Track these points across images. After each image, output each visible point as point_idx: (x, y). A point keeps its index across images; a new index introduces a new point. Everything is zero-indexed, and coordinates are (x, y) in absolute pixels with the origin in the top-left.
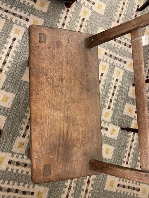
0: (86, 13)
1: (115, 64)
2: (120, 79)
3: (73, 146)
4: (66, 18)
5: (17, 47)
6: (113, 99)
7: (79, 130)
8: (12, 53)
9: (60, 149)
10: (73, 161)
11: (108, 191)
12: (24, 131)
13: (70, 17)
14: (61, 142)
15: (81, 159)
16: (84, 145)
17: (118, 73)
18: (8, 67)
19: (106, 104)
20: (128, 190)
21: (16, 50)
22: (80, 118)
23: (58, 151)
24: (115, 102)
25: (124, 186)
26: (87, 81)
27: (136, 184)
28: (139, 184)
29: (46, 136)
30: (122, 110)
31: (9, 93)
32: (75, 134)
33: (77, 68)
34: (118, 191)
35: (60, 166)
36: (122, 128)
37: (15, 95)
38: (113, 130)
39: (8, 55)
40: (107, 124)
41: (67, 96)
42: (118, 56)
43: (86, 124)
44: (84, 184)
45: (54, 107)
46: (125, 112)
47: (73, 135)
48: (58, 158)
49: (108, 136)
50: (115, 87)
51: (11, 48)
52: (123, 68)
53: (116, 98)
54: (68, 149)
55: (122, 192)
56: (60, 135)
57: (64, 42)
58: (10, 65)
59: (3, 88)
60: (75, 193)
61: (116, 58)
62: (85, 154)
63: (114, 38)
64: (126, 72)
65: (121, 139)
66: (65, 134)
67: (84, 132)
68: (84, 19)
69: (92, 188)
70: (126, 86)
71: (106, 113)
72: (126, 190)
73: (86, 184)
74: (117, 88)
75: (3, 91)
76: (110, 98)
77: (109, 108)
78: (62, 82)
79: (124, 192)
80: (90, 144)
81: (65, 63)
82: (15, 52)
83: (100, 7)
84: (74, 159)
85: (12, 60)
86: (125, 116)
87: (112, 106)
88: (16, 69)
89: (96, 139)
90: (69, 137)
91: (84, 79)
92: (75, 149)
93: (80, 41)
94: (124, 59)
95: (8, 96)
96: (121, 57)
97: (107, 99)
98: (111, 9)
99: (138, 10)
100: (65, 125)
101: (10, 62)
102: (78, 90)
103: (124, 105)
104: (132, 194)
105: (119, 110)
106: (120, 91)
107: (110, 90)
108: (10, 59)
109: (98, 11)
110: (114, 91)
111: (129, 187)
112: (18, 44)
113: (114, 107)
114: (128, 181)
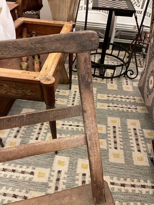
6: (20, 170)
11: (125, 159)
19: (27, 179)
20: (117, 137)
24: (25, 167)
25: (115, 142)
27: (109, 130)
28: (109, 127)
34: (122, 147)
38: (60, 163)
40: (53, 173)
44: (127, 192)
49: (67, 169)
50: (4, 170)
53: (19, 166)
55: (122, 143)
60: (140, 201)
65: (68, 152)
69: (129, 179)
71: (39, 176)
72: (118, 140)
73: (126, 188)
76: (18, 175)
77: (32, 173)
79: (121, 141)
87: (30, 170)
97: (19, 178)
104: (120, 133)
107: (7, 177)
110: (9, 171)
111: (115, 137)
113: (31, 167)
114: (109, 139)
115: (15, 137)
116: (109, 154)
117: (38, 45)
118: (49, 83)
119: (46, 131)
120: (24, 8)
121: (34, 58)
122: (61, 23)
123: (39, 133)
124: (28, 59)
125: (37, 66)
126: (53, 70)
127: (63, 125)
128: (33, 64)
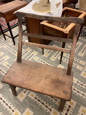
0: (6, 64)
1: (32, 59)
2: (39, 58)
3: (58, 79)
4: (3, 72)
5: (5, 99)
6: (46, 63)
7: (52, 75)
8: (7, 102)
9: (58, 84)
10: (65, 81)
12: (48, 110)
13: (4, 70)
14: (55, 83)
15: (65, 78)
16: (59, 75)
17: (36, 58)
18: (13, 107)
21: (6, 99)
22: (48, 73)
23: (59, 85)
24: (48, 63)
26: (34, 66)
29: (50, 88)
30: (52, 61)
31: (25, 111)
32: (54, 77)
33: (27, 69)
35: (66, 87)
36: (60, 63)
37: (28, 108)
39: (7, 104)
41: (37, 75)
42: (29, 57)
43: (51, 72)
45: (39, 82)
46: (54, 60)
47: (54, 78)
48: (62, 86)
50: (41, 61)
51: (4, 102)
52: (35, 56)
54: (59, 81)
56: (52, 83)
57: (14, 70)
58: (12, 105)
59: (22, 113)
61: (30, 58)
62: (63, 75)
63: (21, 56)
64: (37, 56)
66: (52, 80)
67: (54, 73)
68: (8, 65)
69: (85, 84)
70: (43, 57)
73: (82, 86)
74: (42, 60)
75: (24, 114)
78: (30, 75)
80: (60, 73)
81: (23, 72)
82: (7, 100)
83: (6, 58)
84: (64, 80)
85: (10, 103)
86: (55, 61)
88: (15, 103)
89: (58, 70)
90: (54, 79)
91: (32, 67)
92: (60, 79)
93: (17, 65)
94: (31, 55)
95: (27, 112)
96: (30, 56)
98: (9, 54)
99: (14, 45)
100: (48, 79)
101: (11, 105)
102: (36, 70)
103: (50, 60)
105: (52, 63)
106: (44, 60)
108: (9, 104)
109: (7, 59)
110: (43, 62)
112: (4, 97)
113: (50, 64)
114: (84, 68)
115: (48, 53)
116: (82, 73)
117: (66, 20)
118: (66, 33)
119: (59, 55)
120: (69, 3)
121: (65, 24)
122: (82, 12)
123: (56, 55)
124: (62, 24)
125: (65, 27)
126: (70, 29)
127: (67, 55)
128: (64, 27)
